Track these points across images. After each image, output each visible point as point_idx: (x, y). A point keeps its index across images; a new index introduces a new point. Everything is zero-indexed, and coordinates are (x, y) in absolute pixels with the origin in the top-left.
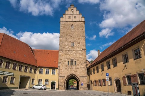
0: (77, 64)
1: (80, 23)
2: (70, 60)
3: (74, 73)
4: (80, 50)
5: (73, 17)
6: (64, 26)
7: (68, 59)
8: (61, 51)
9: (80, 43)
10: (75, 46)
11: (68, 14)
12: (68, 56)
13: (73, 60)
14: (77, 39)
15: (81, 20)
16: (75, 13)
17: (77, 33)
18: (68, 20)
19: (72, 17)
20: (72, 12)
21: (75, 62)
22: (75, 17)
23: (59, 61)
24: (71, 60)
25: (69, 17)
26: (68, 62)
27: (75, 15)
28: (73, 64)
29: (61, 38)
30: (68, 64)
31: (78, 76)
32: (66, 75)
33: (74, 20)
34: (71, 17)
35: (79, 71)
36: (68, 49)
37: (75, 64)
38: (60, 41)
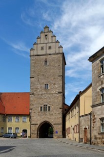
0: (51, 110)
1: (56, 56)
2: (43, 106)
3: (48, 120)
4: (55, 94)
5: (48, 48)
6: (35, 62)
7: (41, 104)
8: (33, 96)
9: (55, 84)
10: (49, 88)
11: (40, 44)
12: (41, 102)
13: (46, 105)
14: (52, 79)
15: (57, 52)
16: (50, 41)
17: (52, 71)
18: (40, 52)
19: (46, 47)
20: (46, 39)
21: (49, 107)
22: (50, 48)
23: (31, 107)
25: (42, 48)
26: (41, 107)
27: (50, 45)
28: (46, 110)
29: (33, 79)
30: (41, 110)
31: (52, 124)
32: (39, 123)
33: (49, 52)
35: (53, 117)
36: (41, 93)
37: (49, 110)
38: (31, 82)
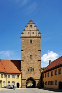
0: (34, 71)
5: (32, 33)
6: (24, 41)
7: (28, 67)
8: (23, 62)
9: (36, 55)
10: (33, 57)
11: (27, 30)
12: (28, 65)
13: (31, 68)
14: (35, 51)
15: (37, 36)
16: (33, 29)
17: (34, 47)
18: (27, 35)
20: (31, 28)
21: (33, 69)
22: (33, 33)
24: (30, 68)
25: (29, 33)
26: (28, 69)
27: (33, 31)
28: (31, 71)
29: (22, 51)
30: (28, 71)
33: (32, 35)
34: (30, 33)
36: (28, 60)
